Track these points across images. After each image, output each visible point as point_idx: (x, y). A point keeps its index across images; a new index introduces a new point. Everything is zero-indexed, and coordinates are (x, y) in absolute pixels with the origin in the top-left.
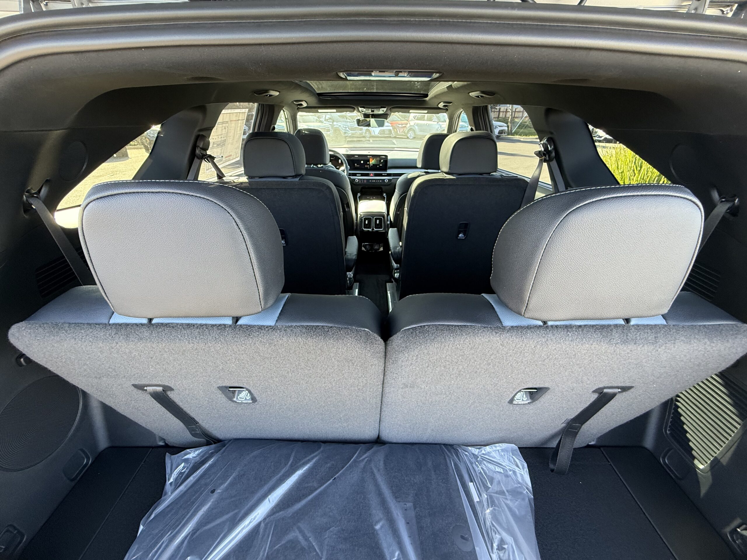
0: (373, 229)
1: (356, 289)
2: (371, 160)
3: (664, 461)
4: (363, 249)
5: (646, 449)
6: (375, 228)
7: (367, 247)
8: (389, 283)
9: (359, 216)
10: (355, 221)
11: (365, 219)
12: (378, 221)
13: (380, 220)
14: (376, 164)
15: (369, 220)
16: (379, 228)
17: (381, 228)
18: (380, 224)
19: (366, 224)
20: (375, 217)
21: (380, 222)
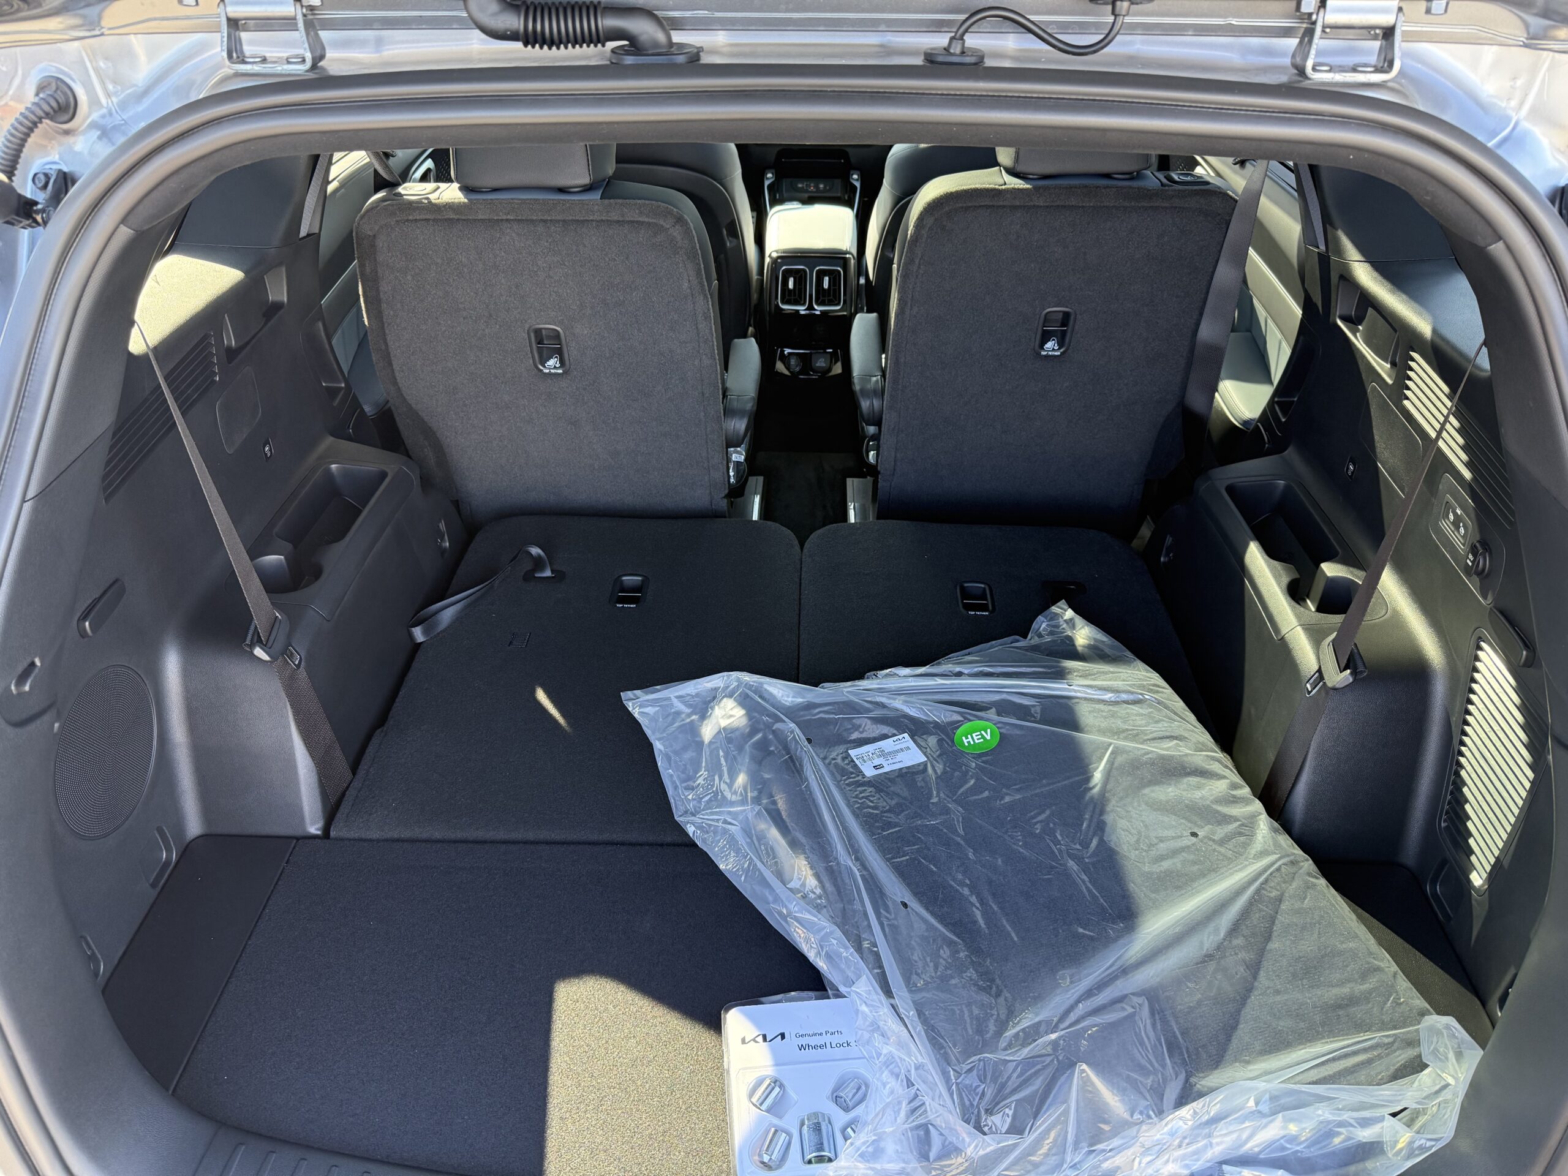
0: (811, 308)
1: (756, 493)
3: (1434, 888)
4: (780, 367)
5: (1402, 866)
6: (818, 304)
7: (793, 362)
8: (856, 480)
9: (767, 260)
10: (755, 276)
11: (787, 274)
12: (826, 279)
13: (834, 276)
15: (797, 276)
16: (831, 303)
17: (836, 302)
18: (834, 290)
19: (790, 291)
20: (818, 268)
21: (835, 285)
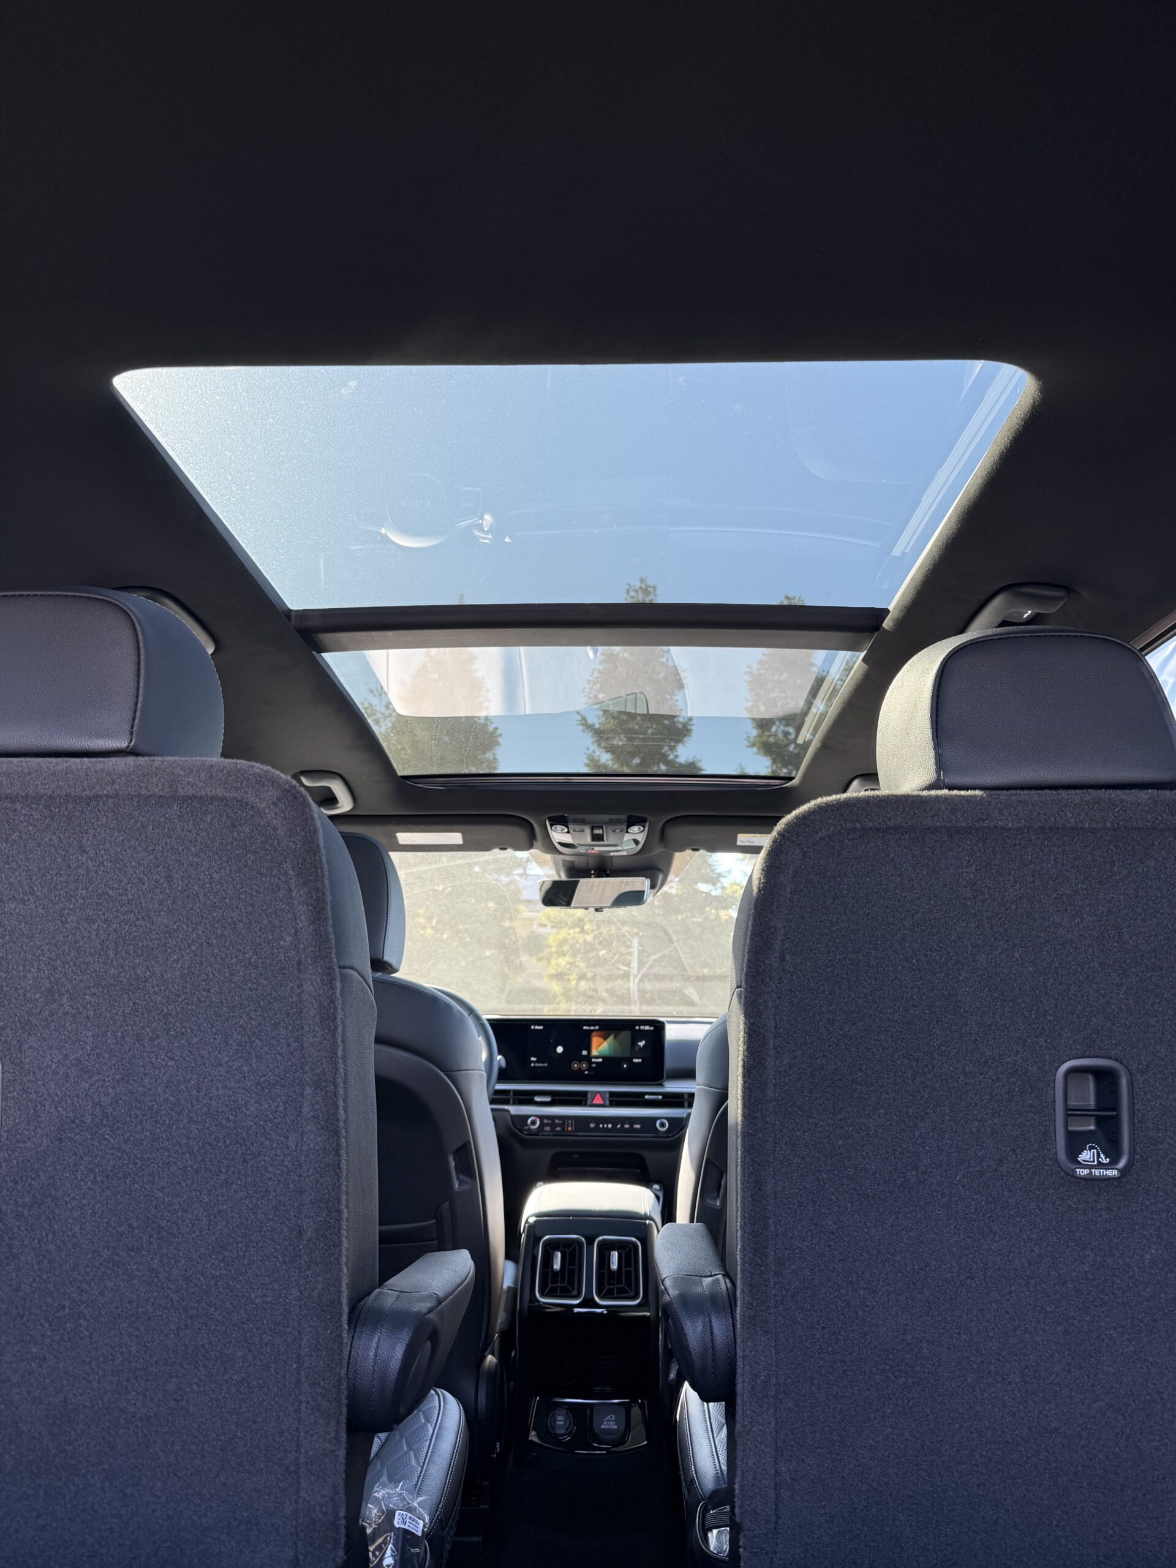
0: (589, 1302)
2: (595, 1040)
6: (601, 1296)
7: (560, 1420)
9: (522, 1231)
11: (551, 1247)
12: (615, 1255)
13: (627, 1252)
14: (620, 1055)
15: (568, 1251)
16: (621, 1294)
17: (632, 1294)
18: (628, 1273)
19: (555, 1273)
20: (601, 1238)
21: (628, 1265)
